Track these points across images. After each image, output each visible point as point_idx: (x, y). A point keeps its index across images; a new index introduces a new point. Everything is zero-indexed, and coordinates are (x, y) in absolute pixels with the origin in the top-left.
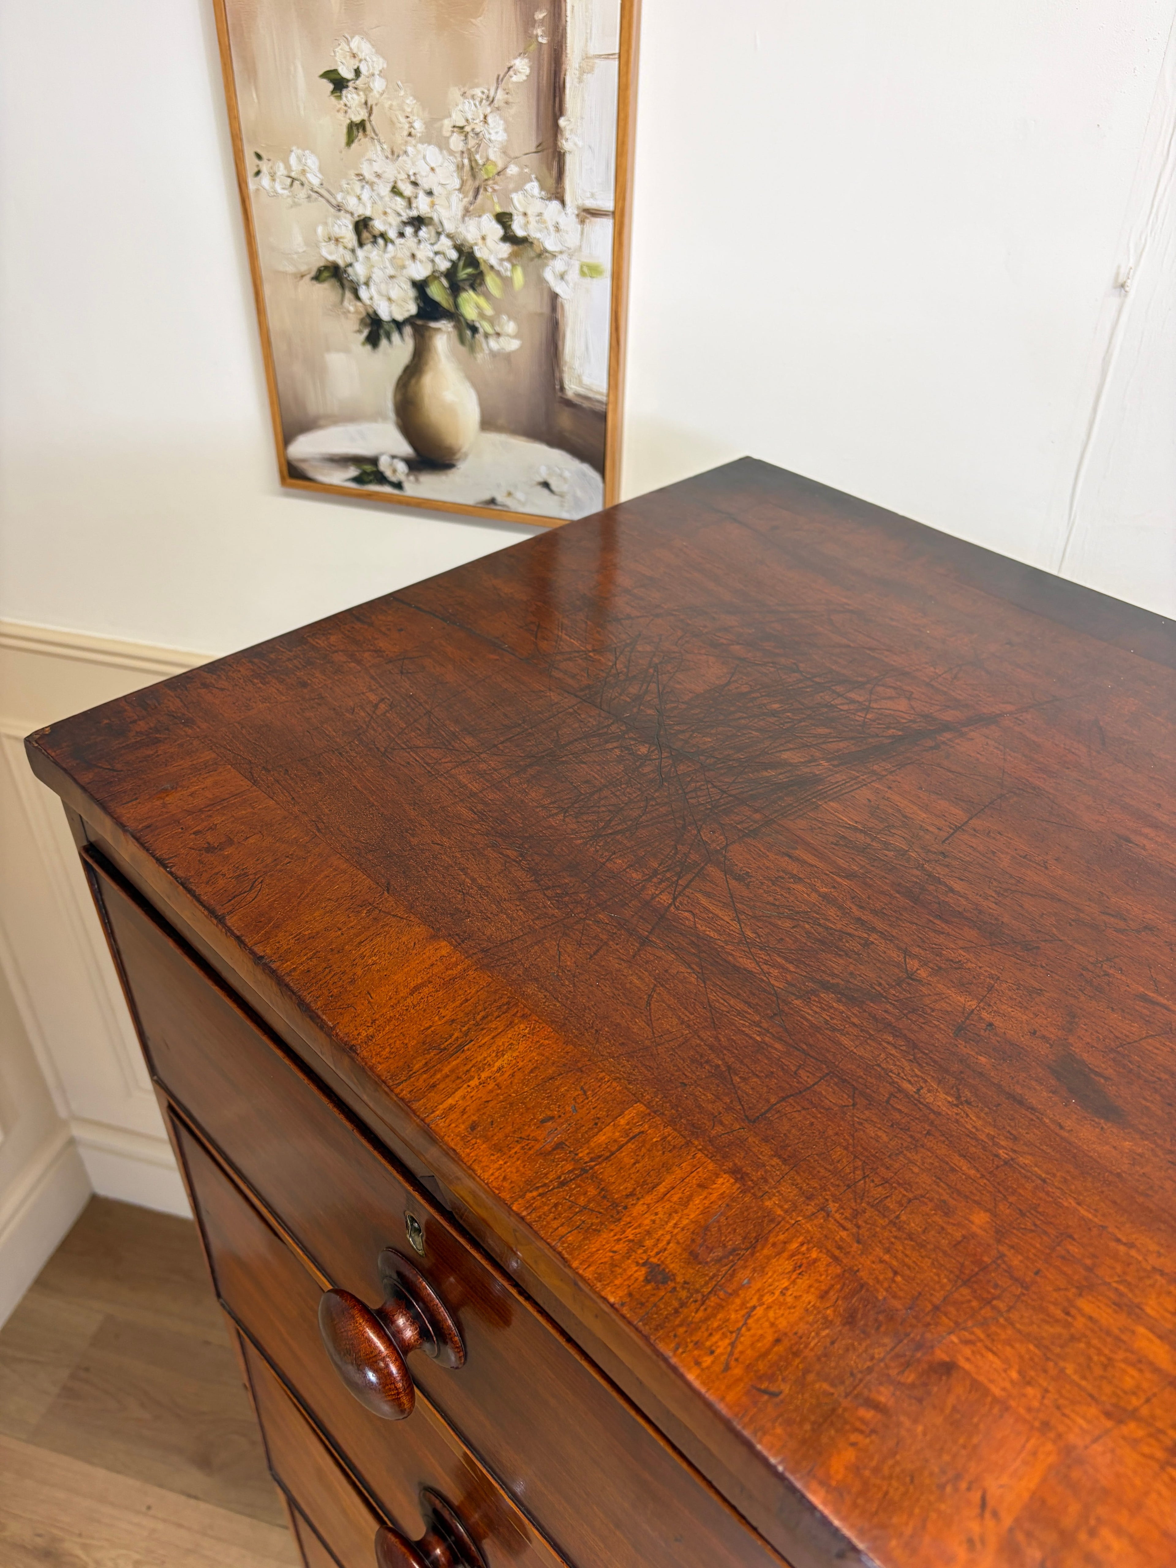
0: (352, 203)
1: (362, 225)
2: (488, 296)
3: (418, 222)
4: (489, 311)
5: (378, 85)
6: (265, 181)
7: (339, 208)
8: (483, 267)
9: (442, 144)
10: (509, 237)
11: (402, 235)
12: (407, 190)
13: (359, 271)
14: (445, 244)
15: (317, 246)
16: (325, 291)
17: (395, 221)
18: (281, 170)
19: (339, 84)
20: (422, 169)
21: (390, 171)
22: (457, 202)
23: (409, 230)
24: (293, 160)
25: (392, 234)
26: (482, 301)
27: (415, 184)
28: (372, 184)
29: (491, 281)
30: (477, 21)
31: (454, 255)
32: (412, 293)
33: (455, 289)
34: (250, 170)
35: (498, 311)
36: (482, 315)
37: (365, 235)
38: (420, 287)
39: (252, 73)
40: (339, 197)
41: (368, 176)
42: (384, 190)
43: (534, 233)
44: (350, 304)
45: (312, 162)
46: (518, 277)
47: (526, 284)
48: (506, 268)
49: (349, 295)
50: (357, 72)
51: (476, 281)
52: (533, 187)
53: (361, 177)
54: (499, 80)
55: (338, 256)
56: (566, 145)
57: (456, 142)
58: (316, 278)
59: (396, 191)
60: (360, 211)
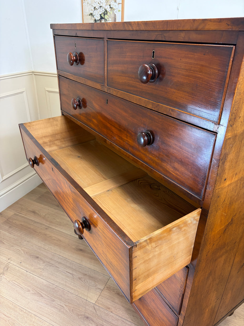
1: (95, 8)
2: (108, 15)
3: (101, 7)
4: (108, 17)
6: (85, 4)
8: (108, 12)
10: (111, 8)
11: (99, 8)
12: (100, 3)
13: (94, 14)
14: (104, 9)
15: (90, 11)
16: (90, 16)
17: (98, 7)
18: (86, 2)
22: (105, 4)
23: (100, 8)
24: (88, 1)
25: (98, 9)
26: (107, 16)
27: (101, 2)
28: (96, 3)
29: (108, 13)
31: (104, 10)
32: (100, 16)
33: (104, 15)
34: (83, 2)
35: (109, 17)
36: (107, 18)
37: (95, 9)
38: (101, 15)
40: (92, 5)
41: (96, 2)
43: (113, 7)
44: (93, 18)
46: (111, 13)
47: (112, 14)
48: (110, 12)
49: (93, 17)
51: (107, 13)
52: (113, 1)
53: (95, 2)
55: (92, 12)
58: (89, 15)
59: (98, 3)
60: (95, 6)
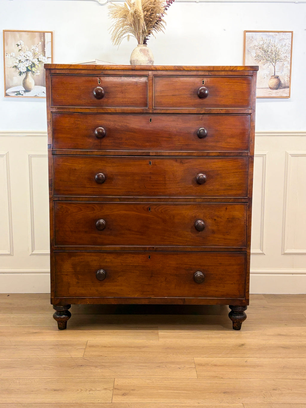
0: (19, 58)
1: (20, 61)
2: (36, 68)
3: (27, 60)
4: (36, 70)
5: (23, 45)
6: (7, 56)
7: (17, 59)
8: (35, 65)
9: (31, 51)
10: (39, 61)
12: (26, 56)
13: (19, 66)
14: (31, 62)
15: (13, 63)
16: (14, 69)
18: (10, 55)
19: (18, 45)
20: (28, 54)
21: (24, 54)
22: (32, 57)
23: (26, 61)
24: (11, 54)
25: (24, 61)
26: (35, 69)
27: (27, 56)
29: (36, 66)
30: (35, 39)
31: (32, 63)
32: (26, 68)
33: (32, 67)
34: (5, 55)
35: (37, 70)
36: (35, 70)
37: (20, 62)
38: (27, 67)
39: (7, 44)
40: (17, 58)
41: (21, 55)
42: (23, 56)
43: (42, 60)
44: (17, 70)
45: (14, 54)
46: (40, 65)
47: (41, 66)
48: (38, 65)
49: (17, 69)
50: (21, 44)
51: (34, 66)
52: (42, 55)
53: (20, 55)
54: (37, 44)
55: (16, 64)
56: (45, 50)
58: (13, 67)
60: (20, 59)
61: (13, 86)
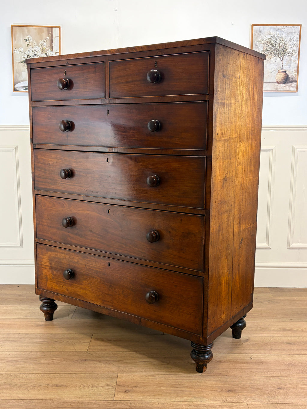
3: (35, 55)
5: (31, 40)
6: (16, 51)
7: (25, 54)
9: (39, 46)
10: (47, 56)
11: (33, 56)
14: (39, 57)
15: (22, 58)
16: (23, 64)
17: (32, 55)
18: (18, 50)
19: (26, 40)
20: (36, 49)
21: (32, 49)
22: (40, 52)
24: (20, 49)
27: (35, 51)
28: (30, 51)
30: (43, 34)
34: (14, 50)
37: (28, 57)
39: (15, 39)
41: (29, 50)
43: (50, 55)
44: (26, 65)
45: (22, 49)
50: (29, 39)
52: (50, 50)
53: (28, 50)
54: (45, 39)
55: (25, 59)
56: (53, 45)
57: (40, 46)
58: (21, 62)
59: (33, 51)
60: (28, 54)
61: (22, 81)
